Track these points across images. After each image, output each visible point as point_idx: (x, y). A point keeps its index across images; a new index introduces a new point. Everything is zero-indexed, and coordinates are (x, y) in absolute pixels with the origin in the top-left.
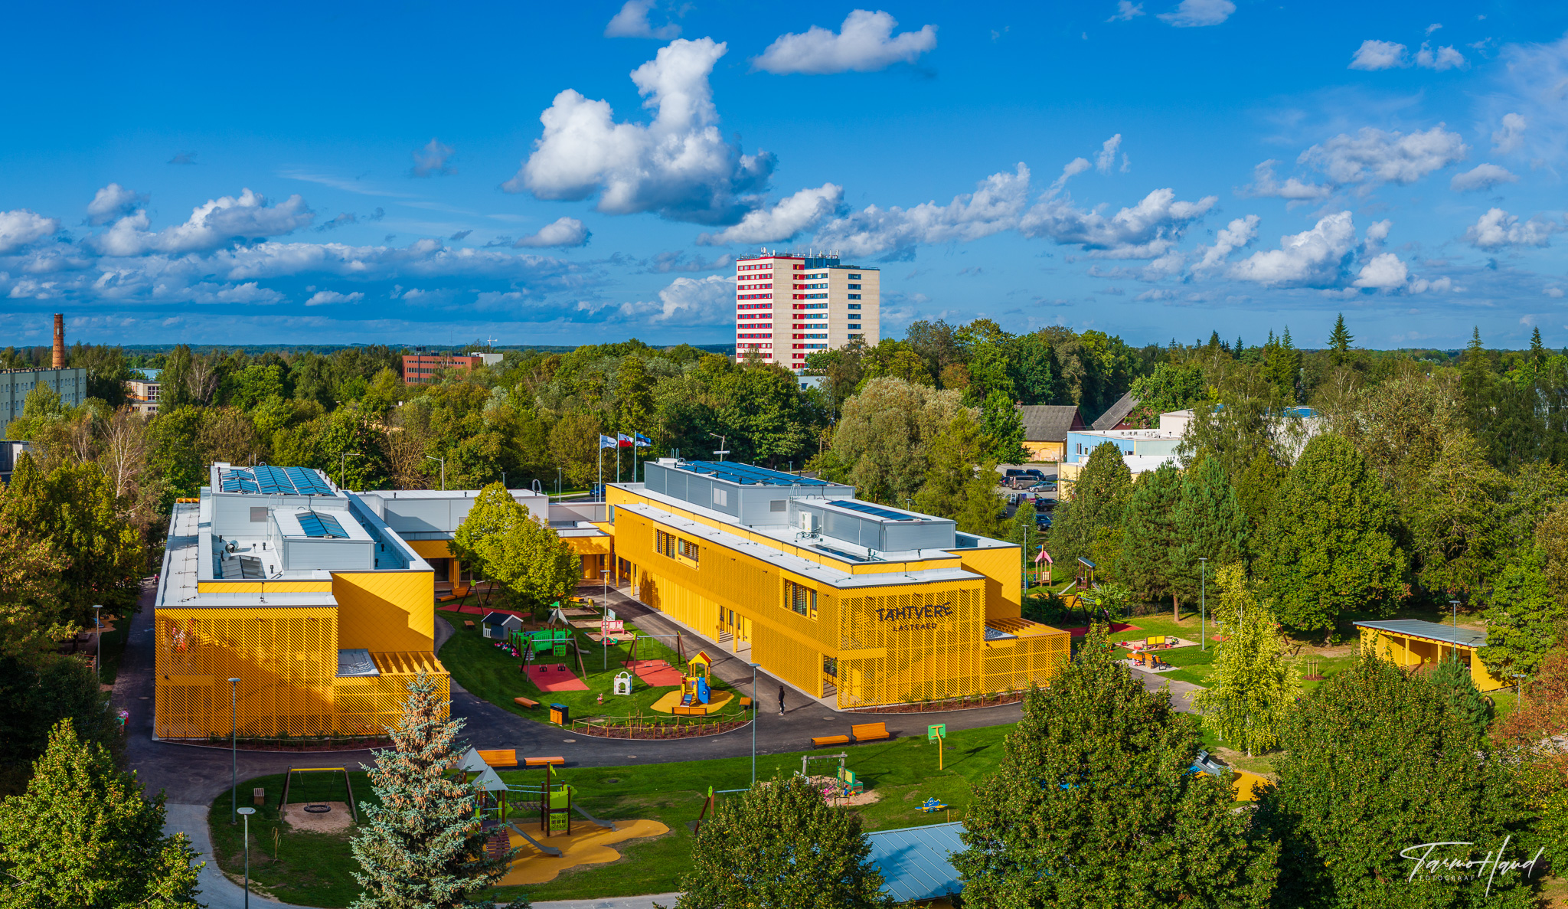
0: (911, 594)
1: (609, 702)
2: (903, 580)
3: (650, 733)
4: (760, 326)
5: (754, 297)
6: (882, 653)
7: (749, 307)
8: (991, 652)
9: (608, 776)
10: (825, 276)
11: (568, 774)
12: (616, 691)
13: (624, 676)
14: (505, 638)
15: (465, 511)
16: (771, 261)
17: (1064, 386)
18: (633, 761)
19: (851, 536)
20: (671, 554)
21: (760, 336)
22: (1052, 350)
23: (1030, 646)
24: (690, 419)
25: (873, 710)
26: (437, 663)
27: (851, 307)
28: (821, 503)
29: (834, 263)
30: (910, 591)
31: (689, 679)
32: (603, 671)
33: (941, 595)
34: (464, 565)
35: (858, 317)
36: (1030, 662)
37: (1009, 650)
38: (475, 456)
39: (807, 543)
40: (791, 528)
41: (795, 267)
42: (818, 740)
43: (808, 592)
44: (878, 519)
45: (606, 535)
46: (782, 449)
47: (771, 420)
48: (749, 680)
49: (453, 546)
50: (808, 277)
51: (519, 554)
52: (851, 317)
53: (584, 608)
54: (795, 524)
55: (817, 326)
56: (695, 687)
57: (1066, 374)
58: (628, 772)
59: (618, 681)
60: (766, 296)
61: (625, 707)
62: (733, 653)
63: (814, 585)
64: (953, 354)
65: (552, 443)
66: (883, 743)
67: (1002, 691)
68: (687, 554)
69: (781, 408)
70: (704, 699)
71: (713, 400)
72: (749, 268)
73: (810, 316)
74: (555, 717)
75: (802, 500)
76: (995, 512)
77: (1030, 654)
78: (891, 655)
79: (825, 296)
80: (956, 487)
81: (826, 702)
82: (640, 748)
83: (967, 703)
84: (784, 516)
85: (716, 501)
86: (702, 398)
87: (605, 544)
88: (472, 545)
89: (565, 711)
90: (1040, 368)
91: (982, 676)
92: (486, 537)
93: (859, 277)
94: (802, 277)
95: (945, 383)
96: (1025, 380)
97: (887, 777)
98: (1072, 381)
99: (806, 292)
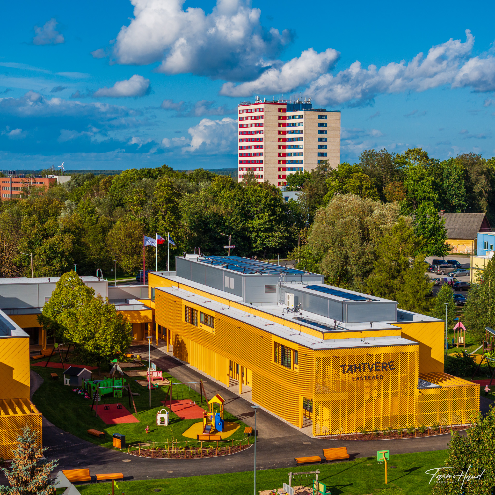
0: (365, 354)
1: (153, 431)
2: (359, 343)
3: (182, 454)
4: (255, 155)
5: (250, 133)
6: (344, 396)
7: (247, 140)
8: (422, 397)
9: (154, 487)
10: (301, 117)
11: (126, 486)
12: (158, 423)
13: (163, 412)
14: (80, 385)
15: (50, 292)
16: (262, 106)
17: (474, 198)
18: (171, 476)
19: (323, 311)
20: (195, 322)
21: (255, 162)
22: (466, 171)
23: (451, 394)
24: (205, 223)
25: (338, 437)
26: (33, 407)
27: (320, 140)
28: (300, 287)
29: (308, 107)
30: (364, 352)
31: (209, 414)
32: (149, 408)
33: (387, 355)
34: (49, 333)
35: (325, 147)
36: (450, 405)
37: (435, 396)
38: (55, 252)
39: (291, 316)
40: (280, 305)
41: (280, 110)
42: (300, 459)
43: (292, 351)
44: (341, 299)
45: (149, 308)
46: (272, 243)
47: (263, 223)
48: (251, 414)
49: (41, 318)
50: (289, 118)
51: (88, 324)
52: (320, 147)
53: (134, 362)
54: (283, 302)
55: (295, 154)
56: (213, 420)
57: (476, 189)
58: (168, 483)
59: (159, 416)
60: (259, 132)
61: (164, 435)
62: (239, 394)
63: (296, 347)
64: (392, 175)
65: (109, 242)
66: (345, 462)
67: (429, 426)
68: (206, 323)
69: (270, 216)
70: (219, 428)
71: (222, 210)
72: (247, 111)
73: (290, 147)
74: (117, 443)
75: (288, 284)
76: (424, 293)
77: (450, 399)
78: (351, 398)
79: (301, 132)
80: (396, 274)
81: (305, 431)
82: (175, 465)
83: (404, 434)
84: (275, 296)
85: (227, 285)
86: (214, 208)
87: (149, 314)
88: (55, 317)
89: (123, 439)
90: (457, 185)
91: (416, 414)
92: (65, 311)
93: (326, 117)
94: (285, 118)
95: (388, 197)
96: (446, 194)
97: (348, 488)
98: (481, 194)
99: (288, 129)
